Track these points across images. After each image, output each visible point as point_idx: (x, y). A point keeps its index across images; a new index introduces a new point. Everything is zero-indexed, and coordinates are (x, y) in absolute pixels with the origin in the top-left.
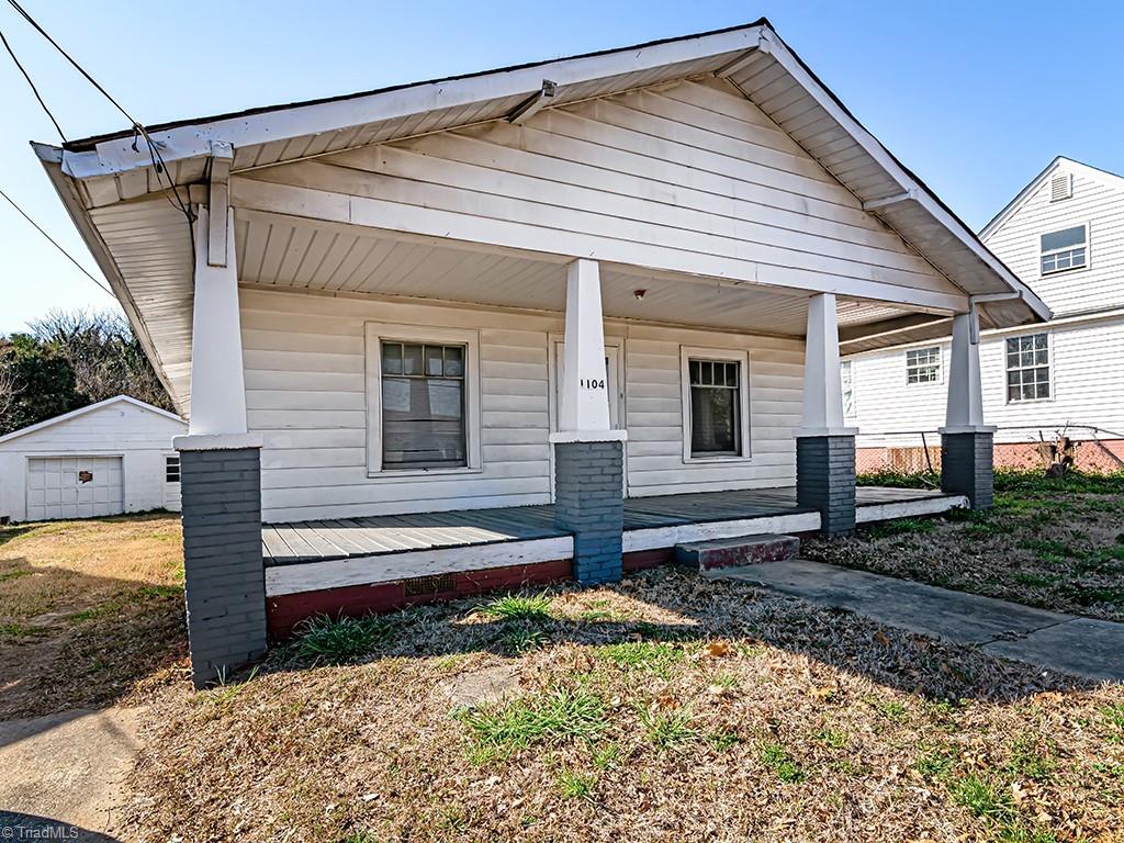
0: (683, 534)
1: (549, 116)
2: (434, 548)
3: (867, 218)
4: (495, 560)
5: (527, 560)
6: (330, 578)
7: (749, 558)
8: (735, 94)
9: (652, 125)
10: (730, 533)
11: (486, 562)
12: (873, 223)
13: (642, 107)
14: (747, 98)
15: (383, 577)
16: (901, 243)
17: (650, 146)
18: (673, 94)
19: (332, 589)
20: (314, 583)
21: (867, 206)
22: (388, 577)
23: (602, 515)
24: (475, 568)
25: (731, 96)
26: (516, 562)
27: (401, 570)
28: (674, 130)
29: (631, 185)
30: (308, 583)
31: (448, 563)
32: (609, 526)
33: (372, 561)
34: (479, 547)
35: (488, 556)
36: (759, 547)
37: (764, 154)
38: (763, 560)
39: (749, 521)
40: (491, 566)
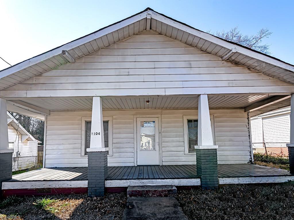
0: (131, 183)
1: (83, 58)
2: (44, 180)
3: (225, 63)
4: (63, 185)
5: (73, 186)
6: (17, 186)
7: (150, 195)
8: (155, 34)
9: (121, 52)
10: (153, 184)
11: (60, 186)
12: (230, 64)
13: (116, 48)
14: (160, 34)
15: (30, 187)
16: (247, 69)
17: (120, 58)
18: (129, 41)
19: (18, 189)
20: (13, 187)
21: (224, 58)
22: (32, 187)
23: (96, 175)
24: (56, 187)
25: (154, 35)
26: (69, 187)
27: (35, 186)
28: (129, 52)
29: (112, 72)
30: (12, 187)
31: (48, 185)
32: (99, 178)
33: (28, 183)
34: (58, 181)
35: (60, 184)
36: (155, 191)
37: (169, 51)
38: (157, 196)
39: (162, 180)
40: (61, 187)
